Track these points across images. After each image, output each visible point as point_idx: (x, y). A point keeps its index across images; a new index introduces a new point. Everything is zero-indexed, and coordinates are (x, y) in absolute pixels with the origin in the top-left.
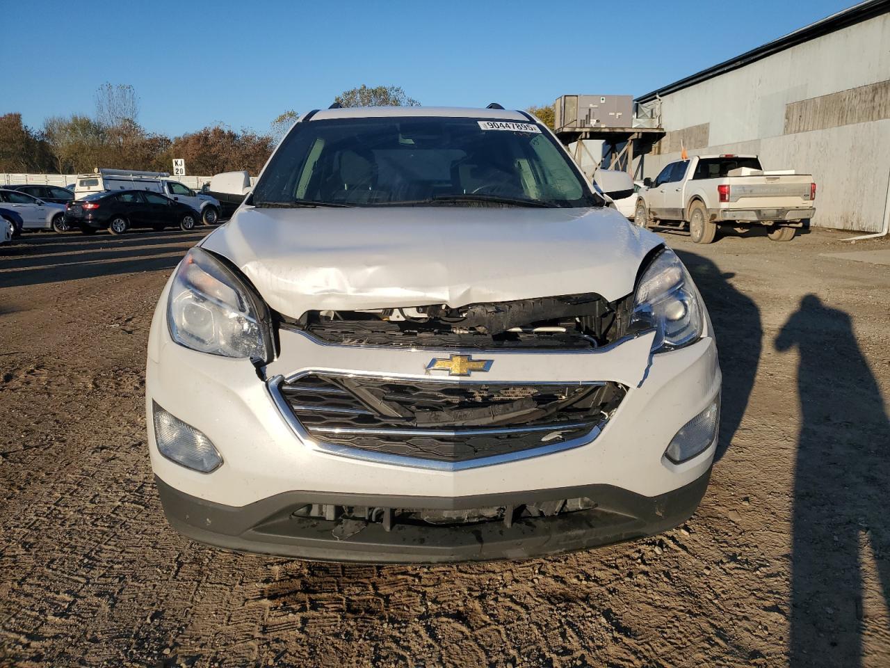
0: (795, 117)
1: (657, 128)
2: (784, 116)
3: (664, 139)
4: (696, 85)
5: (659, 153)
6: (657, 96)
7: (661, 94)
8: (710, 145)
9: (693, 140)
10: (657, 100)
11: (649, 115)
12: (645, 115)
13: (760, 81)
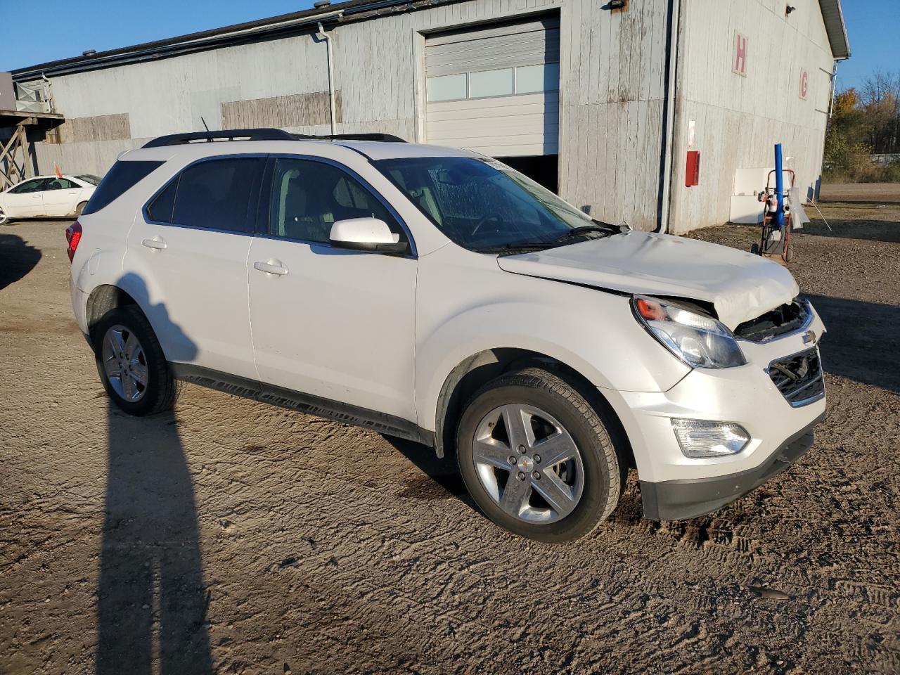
0: (232, 116)
1: (51, 114)
2: (220, 114)
3: (61, 126)
4: (100, 71)
5: (59, 141)
6: (44, 77)
7: (48, 74)
8: (132, 138)
9: (107, 130)
10: (43, 81)
11: (34, 97)
12: (28, 98)
13: (185, 78)
